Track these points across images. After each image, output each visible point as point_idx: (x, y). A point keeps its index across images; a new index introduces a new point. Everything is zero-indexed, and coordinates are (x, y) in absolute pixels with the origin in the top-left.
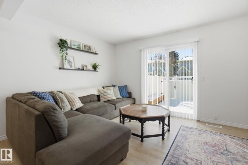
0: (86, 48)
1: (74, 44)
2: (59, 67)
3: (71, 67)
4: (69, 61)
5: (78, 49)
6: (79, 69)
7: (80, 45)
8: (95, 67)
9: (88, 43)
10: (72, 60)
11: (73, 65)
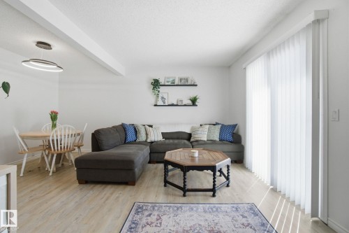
0: (183, 81)
1: (168, 80)
2: (154, 104)
3: (164, 103)
4: (163, 98)
5: (173, 85)
6: (173, 105)
7: (174, 80)
8: (194, 102)
9: (184, 75)
10: (165, 96)
11: (166, 101)
